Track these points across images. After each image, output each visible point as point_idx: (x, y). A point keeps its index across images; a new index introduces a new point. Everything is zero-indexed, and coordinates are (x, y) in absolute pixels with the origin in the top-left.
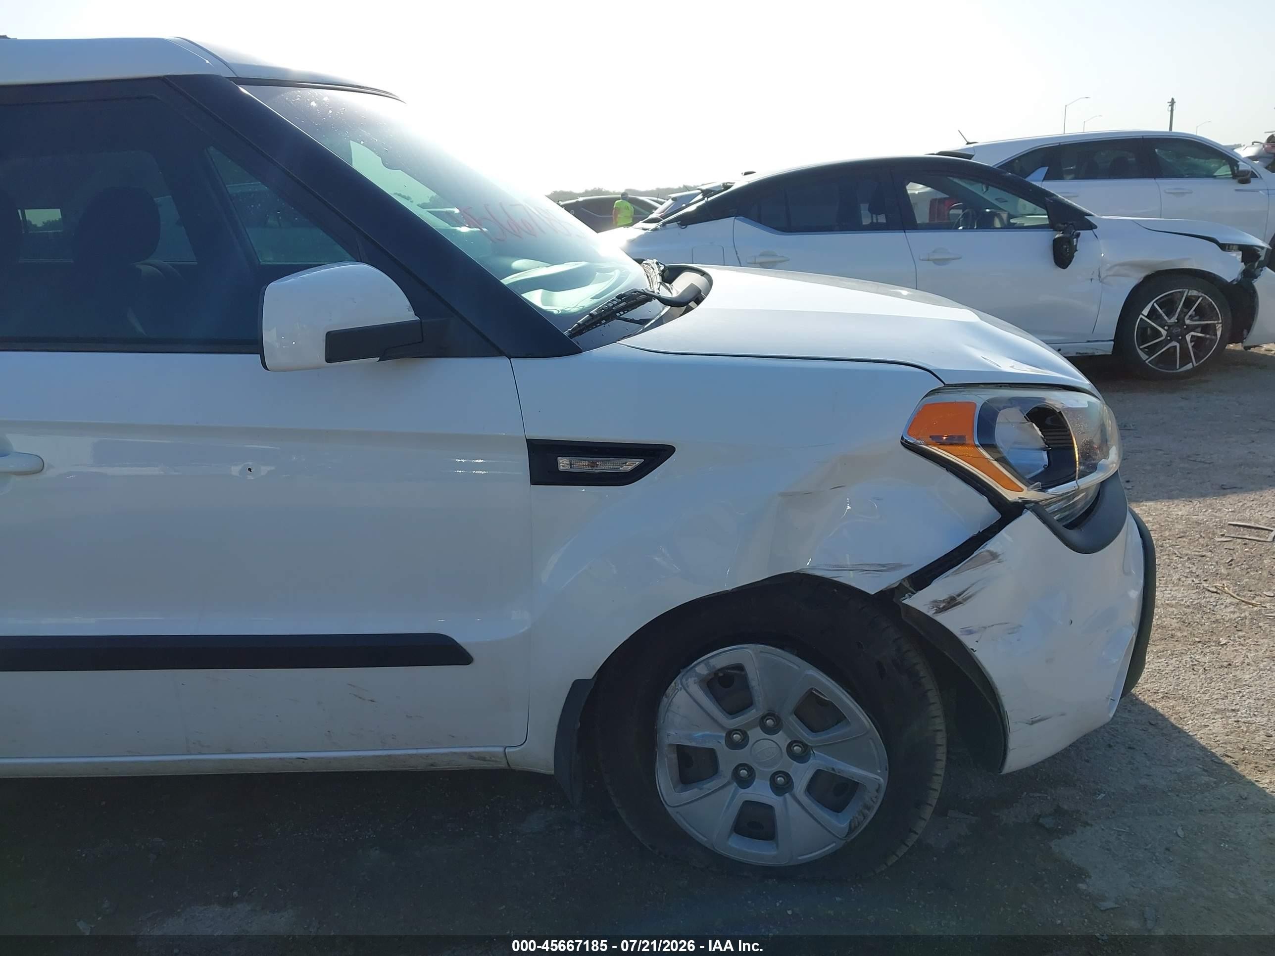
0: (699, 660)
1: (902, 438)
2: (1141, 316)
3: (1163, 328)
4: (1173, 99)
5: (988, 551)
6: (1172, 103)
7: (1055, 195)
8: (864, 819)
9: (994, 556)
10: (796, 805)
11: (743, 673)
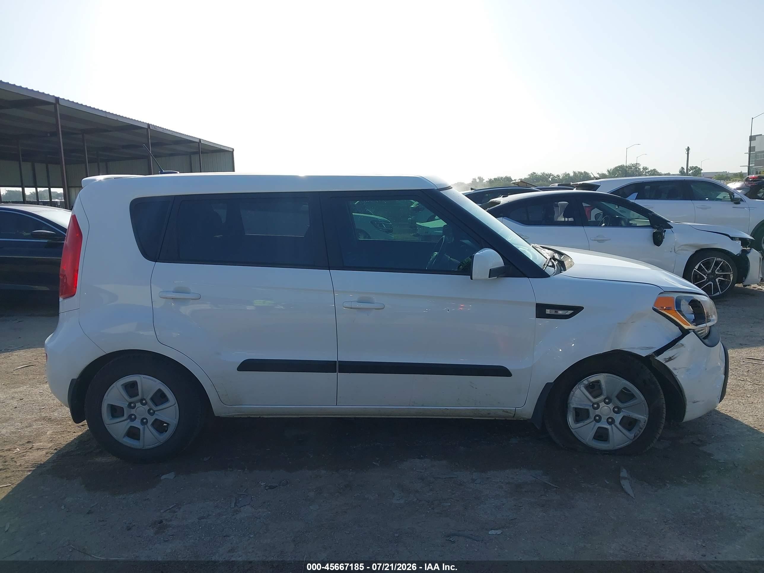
0: (585, 379)
1: (653, 307)
2: (694, 269)
3: (705, 275)
4: (688, 147)
5: (680, 343)
6: (688, 149)
7: (653, 212)
8: (640, 432)
9: (683, 345)
10: (616, 428)
11: (599, 384)
